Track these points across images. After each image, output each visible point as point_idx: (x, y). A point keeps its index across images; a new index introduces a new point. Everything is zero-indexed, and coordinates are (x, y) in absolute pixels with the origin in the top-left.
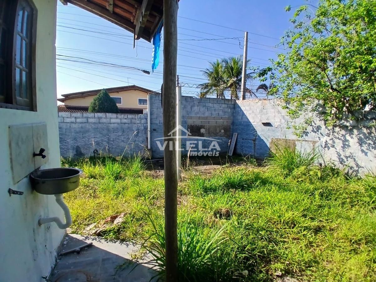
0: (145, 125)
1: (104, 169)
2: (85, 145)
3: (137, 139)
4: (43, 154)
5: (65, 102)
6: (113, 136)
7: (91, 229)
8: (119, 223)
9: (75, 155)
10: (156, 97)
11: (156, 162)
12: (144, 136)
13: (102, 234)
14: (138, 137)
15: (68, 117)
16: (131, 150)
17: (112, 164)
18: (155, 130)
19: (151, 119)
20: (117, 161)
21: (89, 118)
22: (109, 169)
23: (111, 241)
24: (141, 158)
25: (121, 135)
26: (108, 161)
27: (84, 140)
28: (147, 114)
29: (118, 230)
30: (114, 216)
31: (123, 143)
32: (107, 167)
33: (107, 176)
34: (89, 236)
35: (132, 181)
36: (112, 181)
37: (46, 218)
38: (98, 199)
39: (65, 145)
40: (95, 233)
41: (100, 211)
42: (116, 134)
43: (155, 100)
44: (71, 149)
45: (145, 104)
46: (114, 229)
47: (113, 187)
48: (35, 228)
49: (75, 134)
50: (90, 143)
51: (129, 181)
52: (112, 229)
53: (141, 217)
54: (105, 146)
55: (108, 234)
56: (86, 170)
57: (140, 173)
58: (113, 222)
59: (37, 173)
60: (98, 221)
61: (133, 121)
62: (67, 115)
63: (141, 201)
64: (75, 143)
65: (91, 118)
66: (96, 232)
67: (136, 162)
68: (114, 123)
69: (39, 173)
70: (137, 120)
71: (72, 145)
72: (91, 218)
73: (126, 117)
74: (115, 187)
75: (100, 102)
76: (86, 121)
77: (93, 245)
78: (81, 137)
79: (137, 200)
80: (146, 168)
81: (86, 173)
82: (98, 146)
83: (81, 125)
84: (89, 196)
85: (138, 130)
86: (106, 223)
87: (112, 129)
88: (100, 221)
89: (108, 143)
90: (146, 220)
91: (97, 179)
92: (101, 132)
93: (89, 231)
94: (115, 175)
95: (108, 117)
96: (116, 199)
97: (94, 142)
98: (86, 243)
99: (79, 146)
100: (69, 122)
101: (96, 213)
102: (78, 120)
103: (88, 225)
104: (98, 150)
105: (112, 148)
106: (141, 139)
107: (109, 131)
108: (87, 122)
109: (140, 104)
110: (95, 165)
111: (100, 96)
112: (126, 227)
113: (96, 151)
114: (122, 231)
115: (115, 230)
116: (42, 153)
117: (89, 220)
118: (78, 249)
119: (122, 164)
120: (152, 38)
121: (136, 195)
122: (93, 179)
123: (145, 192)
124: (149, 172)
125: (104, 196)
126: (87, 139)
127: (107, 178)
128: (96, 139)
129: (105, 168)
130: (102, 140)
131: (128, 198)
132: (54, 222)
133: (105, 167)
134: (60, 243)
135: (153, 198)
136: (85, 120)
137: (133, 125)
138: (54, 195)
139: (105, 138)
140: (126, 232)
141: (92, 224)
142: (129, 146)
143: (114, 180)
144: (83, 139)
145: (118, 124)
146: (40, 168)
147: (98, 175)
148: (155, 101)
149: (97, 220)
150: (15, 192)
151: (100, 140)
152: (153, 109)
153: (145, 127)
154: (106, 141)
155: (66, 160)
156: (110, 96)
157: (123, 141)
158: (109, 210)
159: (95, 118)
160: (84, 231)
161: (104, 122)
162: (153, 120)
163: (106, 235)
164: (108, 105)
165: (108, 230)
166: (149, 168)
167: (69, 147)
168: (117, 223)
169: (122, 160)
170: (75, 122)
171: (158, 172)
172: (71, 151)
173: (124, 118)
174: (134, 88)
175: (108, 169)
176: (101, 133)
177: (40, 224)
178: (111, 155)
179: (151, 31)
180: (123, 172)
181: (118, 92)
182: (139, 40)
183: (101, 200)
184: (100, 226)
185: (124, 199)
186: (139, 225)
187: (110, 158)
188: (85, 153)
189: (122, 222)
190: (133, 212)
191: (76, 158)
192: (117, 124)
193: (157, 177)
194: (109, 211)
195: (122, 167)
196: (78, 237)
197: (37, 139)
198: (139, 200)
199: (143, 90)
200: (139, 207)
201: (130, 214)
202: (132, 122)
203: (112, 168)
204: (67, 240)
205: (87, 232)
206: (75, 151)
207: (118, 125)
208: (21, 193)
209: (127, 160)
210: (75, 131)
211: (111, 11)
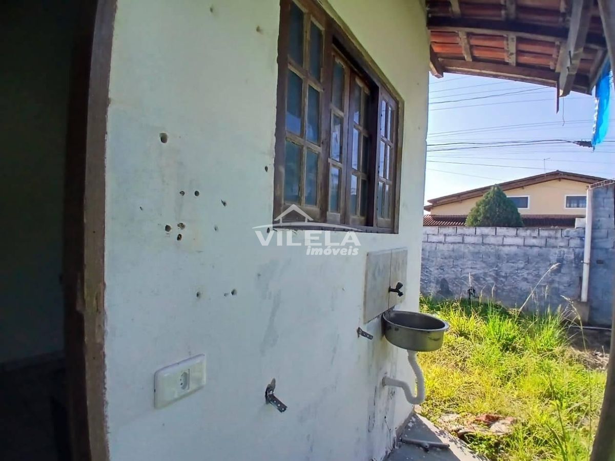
0: (577, 250)
1: (484, 326)
2: (455, 279)
3: (557, 279)
4: (401, 290)
5: (431, 210)
6: (505, 268)
7: (451, 421)
8: (499, 432)
9: (439, 292)
10: (607, 193)
11: (596, 332)
12: (574, 273)
13: (467, 437)
14: (560, 274)
15: (434, 235)
16: (541, 299)
17: (500, 319)
18: (600, 262)
19: (593, 239)
20: (510, 316)
21: (467, 235)
22: (493, 326)
23: (480, 457)
24: (562, 319)
25: (523, 268)
26: (492, 312)
27: (455, 270)
28: (584, 229)
29: (497, 444)
30: (493, 417)
31: (525, 283)
32: (491, 323)
33: (488, 339)
34: (446, 432)
35: (536, 363)
36: (497, 351)
37: (392, 378)
38: (467, 375)
39: (426, 275)
40: (455, 431)
41: (469, 397)
42: (512, 264)
43: (604, 198)
44: (433, 282)
45: (581, 205)
46: (489, 440)
47: (498, 362)
48: (378, 386)
49: (441, 260)
50: (464, 277)
51: (530, 360)
52: (486, 438)
53: (546, 439)
54: (490, 285)
55: (477, 443)
56: (453, 320)
57: (557, 350)
58: (489, 426)
59: (390, 314)
60: (463, 414)
61: (551, 241)
62: (433, 231)
63: (551, 408)
64: (441, 274)
65: (469, 235)
66: (458, 430)
67: (549, 326)
68: (510, 245)
69: (392, 315)
70: (559, 240)
71: (436, 276)
72: (453, 403)
73: (535, 234)
74: (502, 364)
75: (487, 207)
76: (461, 241)
77: (450, 449)
78: (450, 265)
79: (544, 404)
80: (571, 342)
81: (454, 325)
82: (477, 284)
83: (451, 246)
84: (453, 366)
85: (561, 261)
86: (477, 421)
87: (505, 256)
88: (467, 415)
89: (496, 279)
90: (555, 448)
91: (471, 340)
92: (485, 260)
93: (447, 424)
94: (504, 341)
95: (500, 234)
96: (501, 386)
97: (471, 275)
98: (440, 441)
99: (447, 279)
100: (435, 241)
101: (462, 398)
102: (449, 239)
103: (447, 413)
104: (476, 291)
105: (503, 290)
106: (566, 279)
107: (499, 259)
108: (463, 242)
109: (570, 207)
110: (469, 314)
111: (487, 197)
112: (511, 444)
113: (472, 292)
114: (502, 449)
115: (490, 442)
116: (398, 290)
117: (450, 405)
118: (426, 443)
119: (520, 323)
120: (593, 87)
121: (541, 393)
122: (463, 337)
123: (562, 392)
124: (578, 352)
125: (479, 374)
126: (460, 270)
127: (488, 343)
128: (475, 270)
129: (486, 325)
130: (485, 274)
131: (524, 392)
132: (401, 389)
133: (486, 322)
134: (403, 422)
135: (579, 409)
136: (459, 239)
137: (549, 251)
138: (406, 350)
139: (490, 270)
140: (510, 455)
141: (453, 413)
142: (537, 290)
143: (501, 350)
144: (453, 269)
145: (518, 246)
146: (394, 307)
147: (471, 333)
148: (605, 200)
149: (463, 412)
150: (364, 334)
151: (481, 274)
152: (601, 217)
153: (579, 254)
154: (493, 276)
155: (426, 298)
156: (506, 196)
157: (526, 280)
158: (485, 402)
159: (475, 236)
160: (440, 420)
161: (490, 243)
162: (596, 241)
163: (473, 443)
164: (501, 211)
165: (479, 436)
166: (578, 345)
167: (432, 279)
168: (497, 432)
169: (521, 316)
170: (443, 241)
171: (599, 357)
172: (433, 285)
173: (530, 236)
174: (557, 177)
175: (491, 327)
176: (484, 262)
177: (384, 383)
178: (499, 303)
179: (590, 75)
180: (520, 339)
181: (522, 187)
182: (568, 96)
183: (473, 379)
184: (465, 423)
185: (516, 393)
186: (538, 451)
187: (496, 307)
188: (455, 292)
189: (507, 434)
190: (531, 423)
191: (440, 297)
192: (516, 247)
193: (595, 366)
194: (485, 404)
195: (519, 329)
196: (430, 424)
197: (395, 269)
198: (546, 405)
199: (579, 179)
200: (545, 418)
201: (523, 425)
202: (548, 243)
203: (500, 326)
204: (413, 422)
205: (444, 424)
206: (438, 286)
207: (518, 248)
208: (370, 337)
209: (532, 318)
210: (443, 255)
211: (512, 64)
